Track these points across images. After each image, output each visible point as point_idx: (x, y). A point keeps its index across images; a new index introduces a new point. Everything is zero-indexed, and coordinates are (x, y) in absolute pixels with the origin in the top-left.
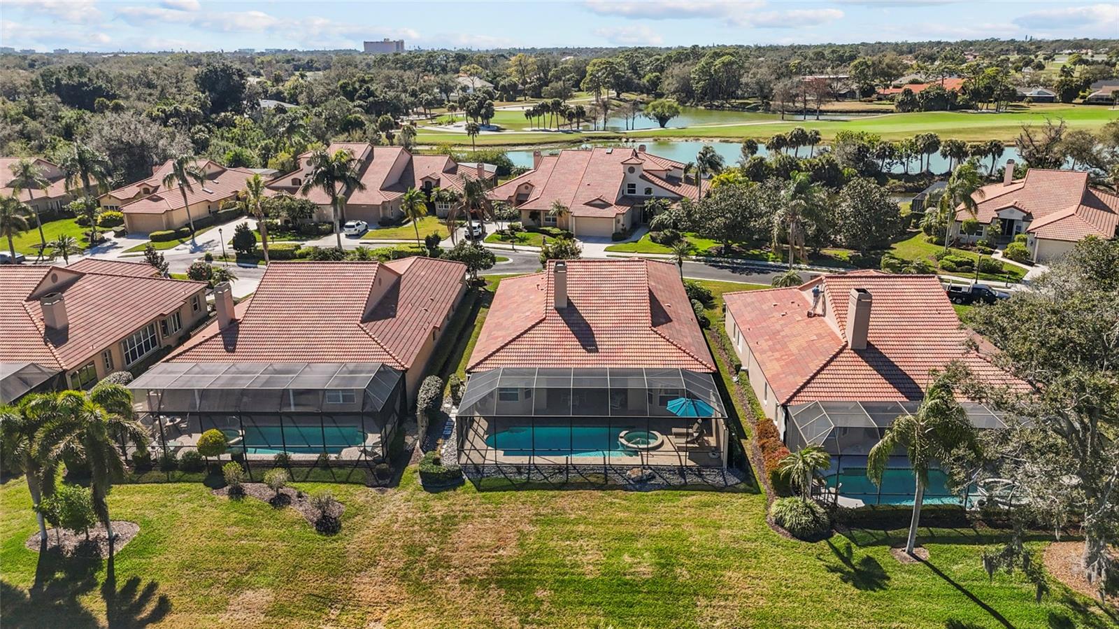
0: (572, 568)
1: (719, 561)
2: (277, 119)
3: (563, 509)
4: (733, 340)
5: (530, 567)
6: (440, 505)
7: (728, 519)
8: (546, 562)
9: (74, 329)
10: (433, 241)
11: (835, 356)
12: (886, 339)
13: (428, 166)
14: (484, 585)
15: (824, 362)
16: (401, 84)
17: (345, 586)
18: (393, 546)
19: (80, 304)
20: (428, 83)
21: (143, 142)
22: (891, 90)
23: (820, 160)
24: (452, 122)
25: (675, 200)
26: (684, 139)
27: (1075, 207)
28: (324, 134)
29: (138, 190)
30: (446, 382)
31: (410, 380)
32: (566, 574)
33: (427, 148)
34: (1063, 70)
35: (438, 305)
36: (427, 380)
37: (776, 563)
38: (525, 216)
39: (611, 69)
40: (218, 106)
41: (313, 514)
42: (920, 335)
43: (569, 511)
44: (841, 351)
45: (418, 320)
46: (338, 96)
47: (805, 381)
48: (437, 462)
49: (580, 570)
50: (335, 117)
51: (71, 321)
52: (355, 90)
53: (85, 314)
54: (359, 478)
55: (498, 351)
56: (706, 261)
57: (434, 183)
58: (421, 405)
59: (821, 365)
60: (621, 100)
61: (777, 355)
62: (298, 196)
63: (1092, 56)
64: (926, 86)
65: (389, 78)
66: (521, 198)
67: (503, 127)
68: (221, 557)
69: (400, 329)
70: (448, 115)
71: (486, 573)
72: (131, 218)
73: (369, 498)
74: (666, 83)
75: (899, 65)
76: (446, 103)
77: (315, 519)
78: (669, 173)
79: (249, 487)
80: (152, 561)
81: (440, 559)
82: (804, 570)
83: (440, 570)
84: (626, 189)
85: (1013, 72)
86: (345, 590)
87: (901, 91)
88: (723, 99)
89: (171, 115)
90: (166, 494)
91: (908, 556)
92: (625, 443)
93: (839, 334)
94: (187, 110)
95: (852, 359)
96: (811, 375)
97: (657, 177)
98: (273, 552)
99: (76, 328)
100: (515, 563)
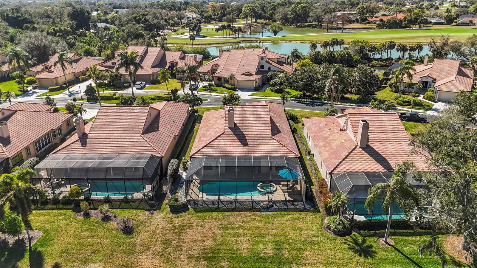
0: (237, 251)
1: (302, 247)
2: (105, 33)
3: (233, 222)
4: (307, 139)
5: (218, 251)
6: (177, 221)
7: (306, 226)
8: (225, 248)
9: (12, 138)
10: (175, 92)
11: (353, 150)
12: (375, 142)
13: (172, 56)
14: (197, 259)
15: (348, 153)
16: (160, 16)
17: (135, 260)
18: (157, 241)
19: (15, 125)
20: (172, 16)
21: (45, 45)
22: (374, 19)
23: (344, 52)
24: (183, 33)
25: (281, 72)
26: (285, 41)
27: (455, 76)
28: (126, 40)
29: (43, 67)
30: (180, 161)
31: (164, 161)
32: (234, 254)
33: (172, 45)
34: (447, 10)
35: (177, 124)
36: (171, 161)
37: (327, 247)
38: (215, 79)
39: (253, 9)
40: (79, 27)
41: (121, 225)
42: (390, 140)
43: (236, 223)
44: (355, 148)
45: (168, 132)
46: (133, 22)
47: (339, 162)
48: (176, 200)
49: (240, 252)
50: (131, 32)
51: (11, 134)
52: (140, 19)
53: (18, 130)
54: (142, 207)
55: (203, 147)
56: (295, 101)
57: (175, 64)
58: (169, 173)
59: (346, 155)
60: (257, 23)
61: (327, 149)
62: (114, 70)
63: (459, 3)
64: (389, 17)
65: (155, 13)
66: (213, 71)
67: (206, 35)
68: (79, 247)
69: (160, 137)
70: (181, 31)
71: (199, 254)
72: (39, 80)
73: (146, 217)
74: (277, 15)
75: (377, 7)
76: (181, 24)
77: (122, 228)
78: (279, 60)
79: (92, 212)
80: (48, 249)
81: (178, 247)
82: (339, 251)
83: (178, 252)
84: (260, 67)
85: (426, 11)
86: (135, 262)
87: (378, 19)
88: (301, 23)
89: (57, 31)
90: (54, 216)
91: (385, 243)
92: (260, 190)
93: (354, 140)
94: (65, 29)
95: (360, 152)
96: (342, 159)
97: (274, 62)
98: (103, 244)
99: (13, 137)
100: (211, 249)
